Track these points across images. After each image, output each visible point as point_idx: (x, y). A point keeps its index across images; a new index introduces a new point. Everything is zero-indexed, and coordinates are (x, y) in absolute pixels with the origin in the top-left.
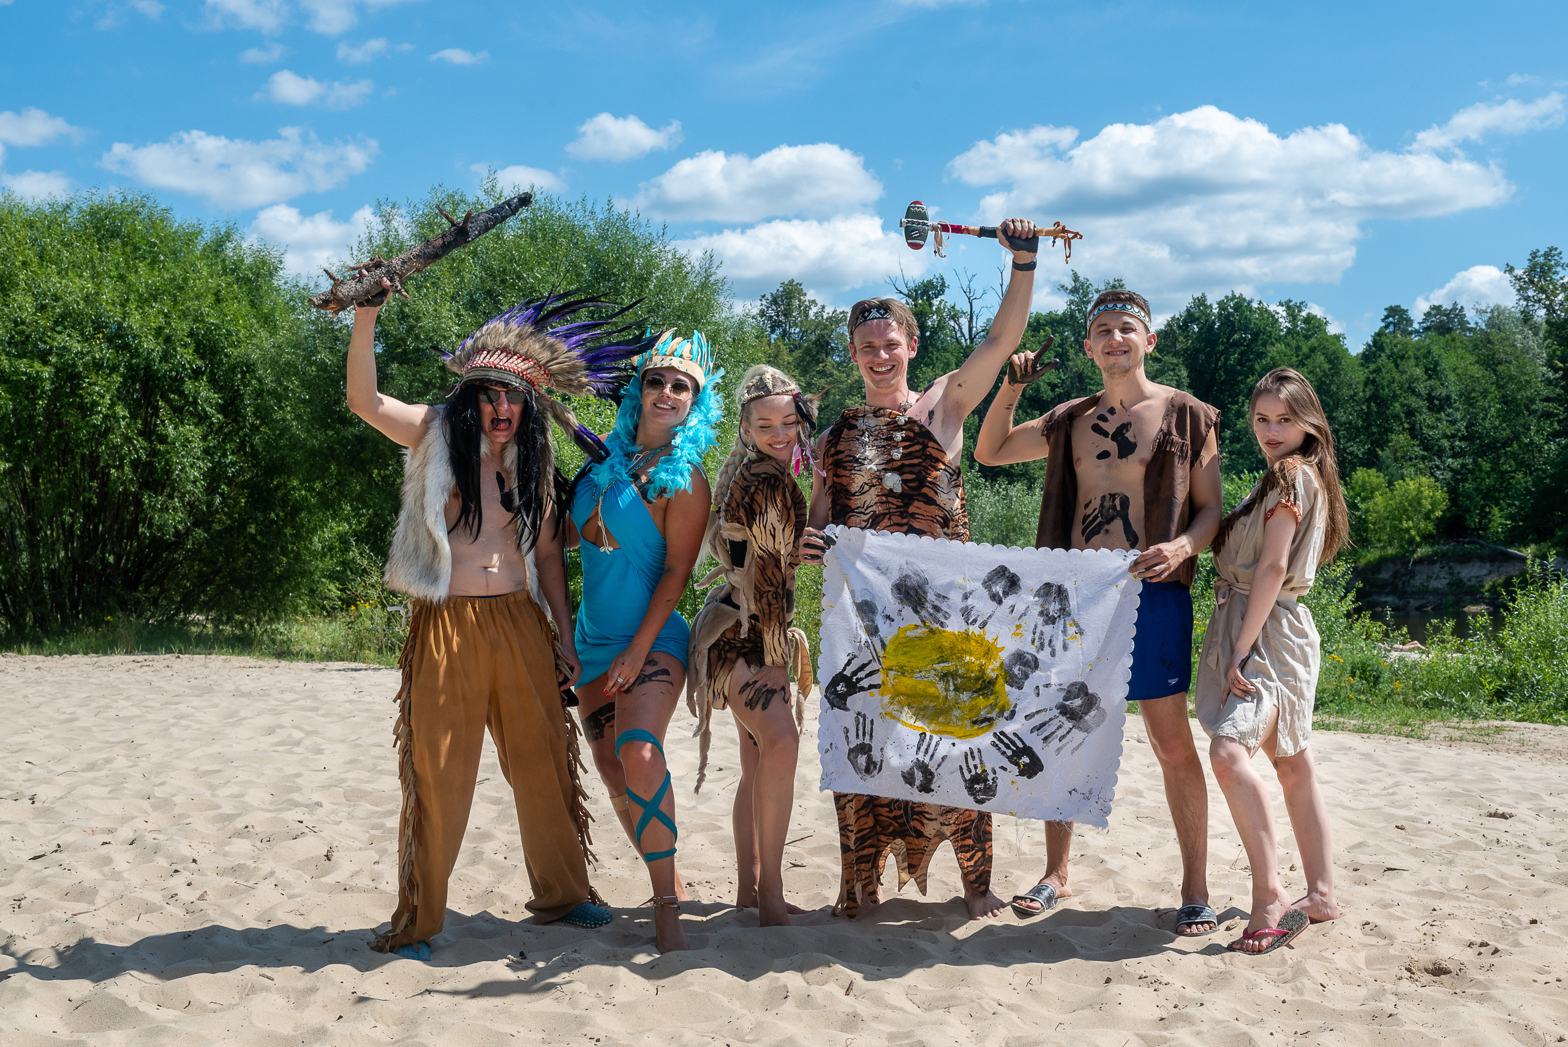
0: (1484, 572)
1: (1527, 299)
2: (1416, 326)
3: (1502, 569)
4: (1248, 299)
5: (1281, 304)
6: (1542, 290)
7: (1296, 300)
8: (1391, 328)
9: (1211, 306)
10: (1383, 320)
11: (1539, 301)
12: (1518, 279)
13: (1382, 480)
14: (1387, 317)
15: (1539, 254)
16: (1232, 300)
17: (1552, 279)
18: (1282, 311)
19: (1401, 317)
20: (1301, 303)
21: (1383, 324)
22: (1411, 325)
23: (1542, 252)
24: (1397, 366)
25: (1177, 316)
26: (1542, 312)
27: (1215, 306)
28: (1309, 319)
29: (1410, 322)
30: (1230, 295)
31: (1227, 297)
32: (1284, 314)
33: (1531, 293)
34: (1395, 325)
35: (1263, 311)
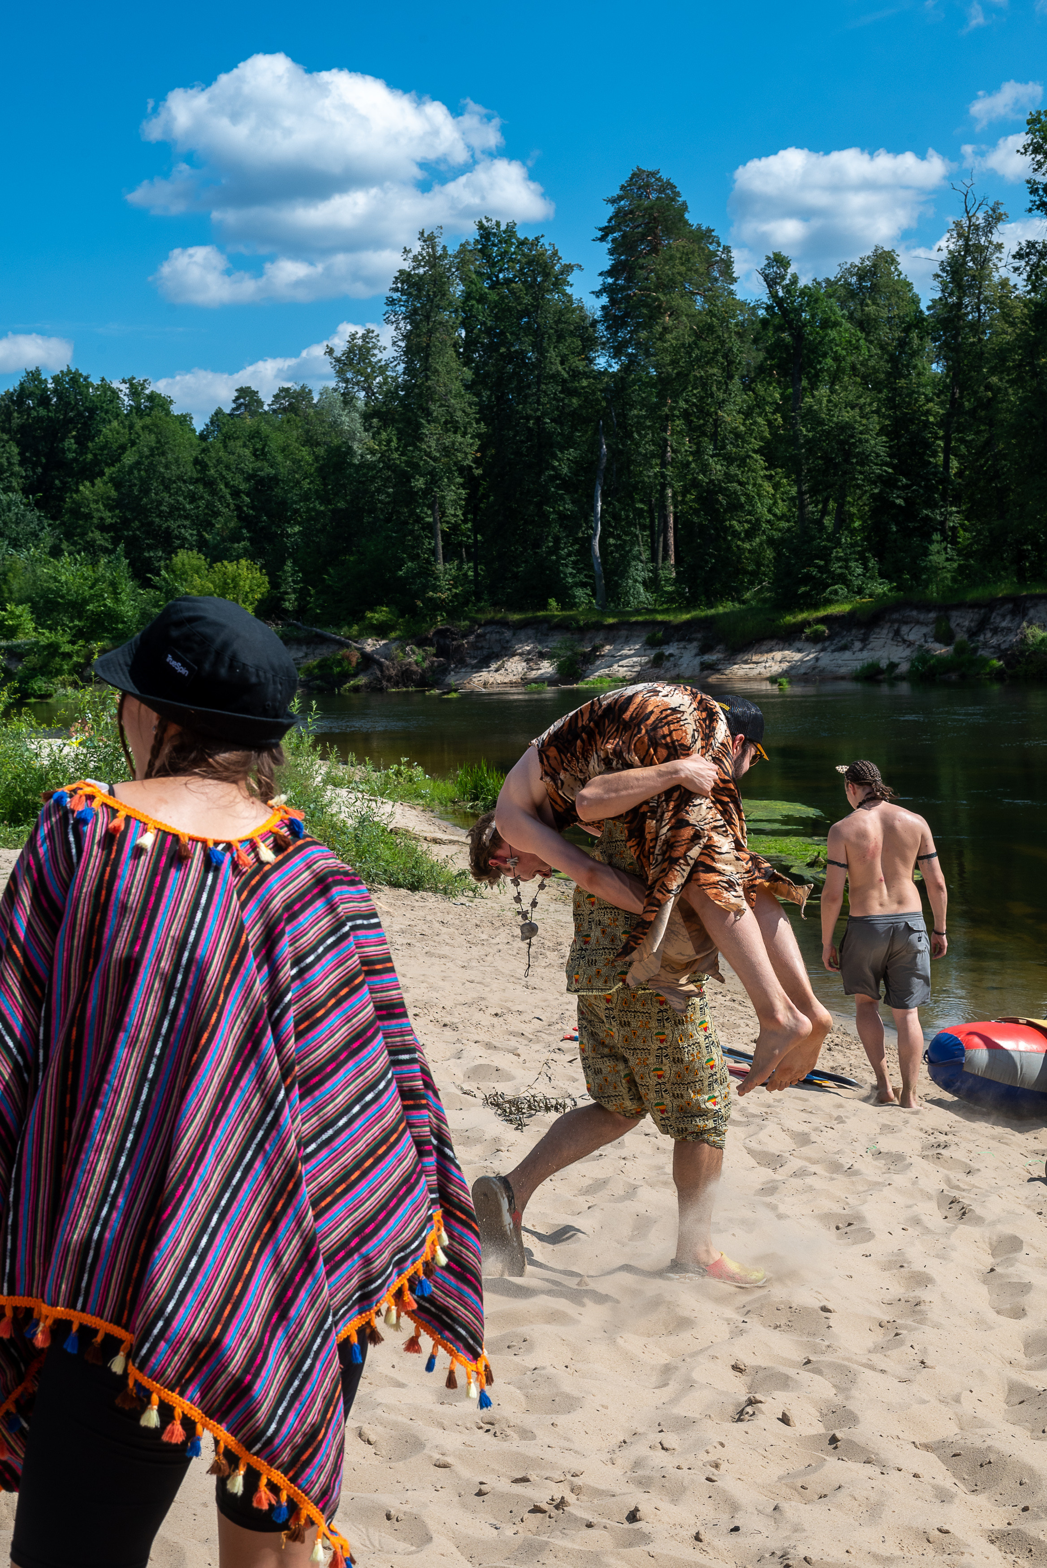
0: (301, 654)
1: (346, 381)
2: (266, 408)
3: (317, 651)
4: (84, 374)
5: (124, 382)
6: (358, 372)
7: (139, 379)
8: (242, 409)
9: (46, 380)
10: (234, 401)
11: (358, 383)
12: (338, 360)
13: (203, 562)
14: (237, 398)
15: (358, 336)
16: (67, 375)
17: (370, 362)
18: (124, 388)
19: (251, 398)
20: (145, 381)
21: (234, 406)
22: (262, 406)
23: (360, 335)
24: (225, 447)
25: (11, 390)
26: (362, 394)
27: (50, 381)
28: (152, 397)
29: (260, 403)
30: (65, 370)
31: (62, 372)
32: (127, 391)
33: (349, 375)
34: (246, 406)
35: (105, 387)
